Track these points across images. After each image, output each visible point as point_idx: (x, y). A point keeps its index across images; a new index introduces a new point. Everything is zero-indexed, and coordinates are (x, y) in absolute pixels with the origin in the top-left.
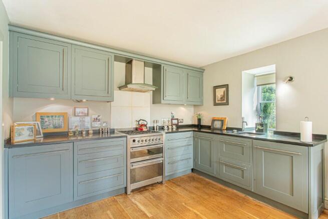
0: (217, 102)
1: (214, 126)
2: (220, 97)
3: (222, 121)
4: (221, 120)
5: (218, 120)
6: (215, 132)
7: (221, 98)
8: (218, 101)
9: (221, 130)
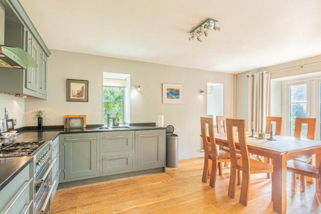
0: (71, 97)
1: (71, 125)
2: (76, 93)
3: (82, 119)
4: (80, 118)
5: (75, 118)
6: (71, 131)
7: (79, 94)
8: (74, 96)
9: (81, 128)
